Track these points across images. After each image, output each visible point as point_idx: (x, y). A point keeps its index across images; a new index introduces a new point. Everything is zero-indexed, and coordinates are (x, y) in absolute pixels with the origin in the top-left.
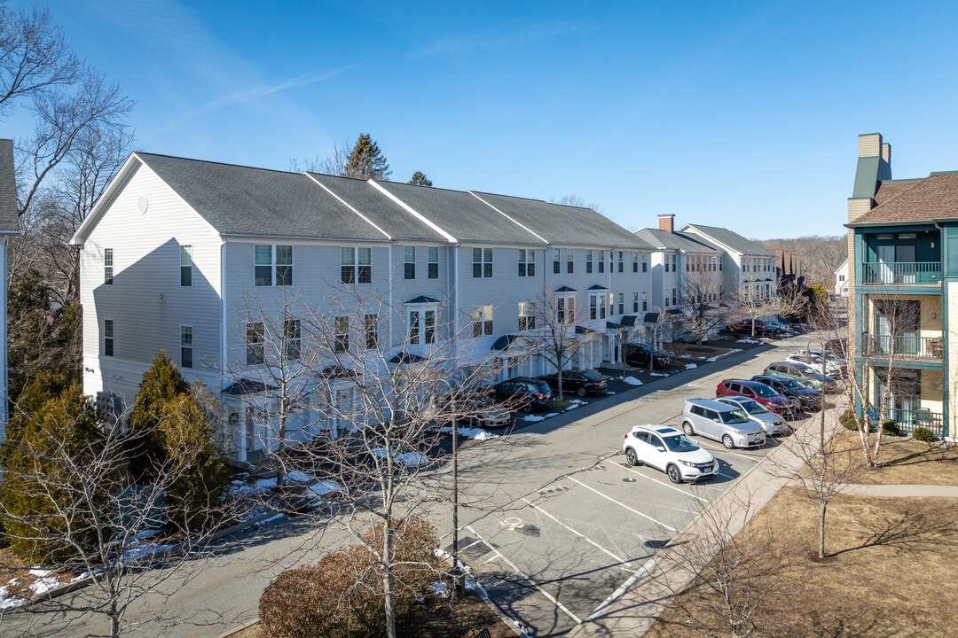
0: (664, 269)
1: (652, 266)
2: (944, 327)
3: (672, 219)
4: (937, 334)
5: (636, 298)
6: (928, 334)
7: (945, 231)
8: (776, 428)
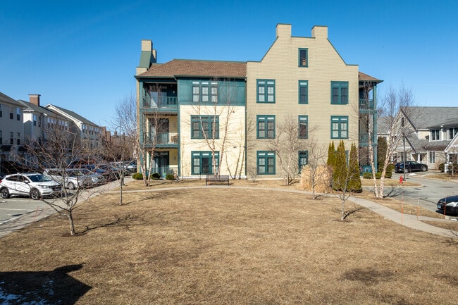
0: (33, 125)
1: (24, 121)
2: (178, 131)
3: (39, 98)
4: (175, 134)
5: (12, 136)
6: (172, 135)
7: (179, 83)
8: (100, 180)
